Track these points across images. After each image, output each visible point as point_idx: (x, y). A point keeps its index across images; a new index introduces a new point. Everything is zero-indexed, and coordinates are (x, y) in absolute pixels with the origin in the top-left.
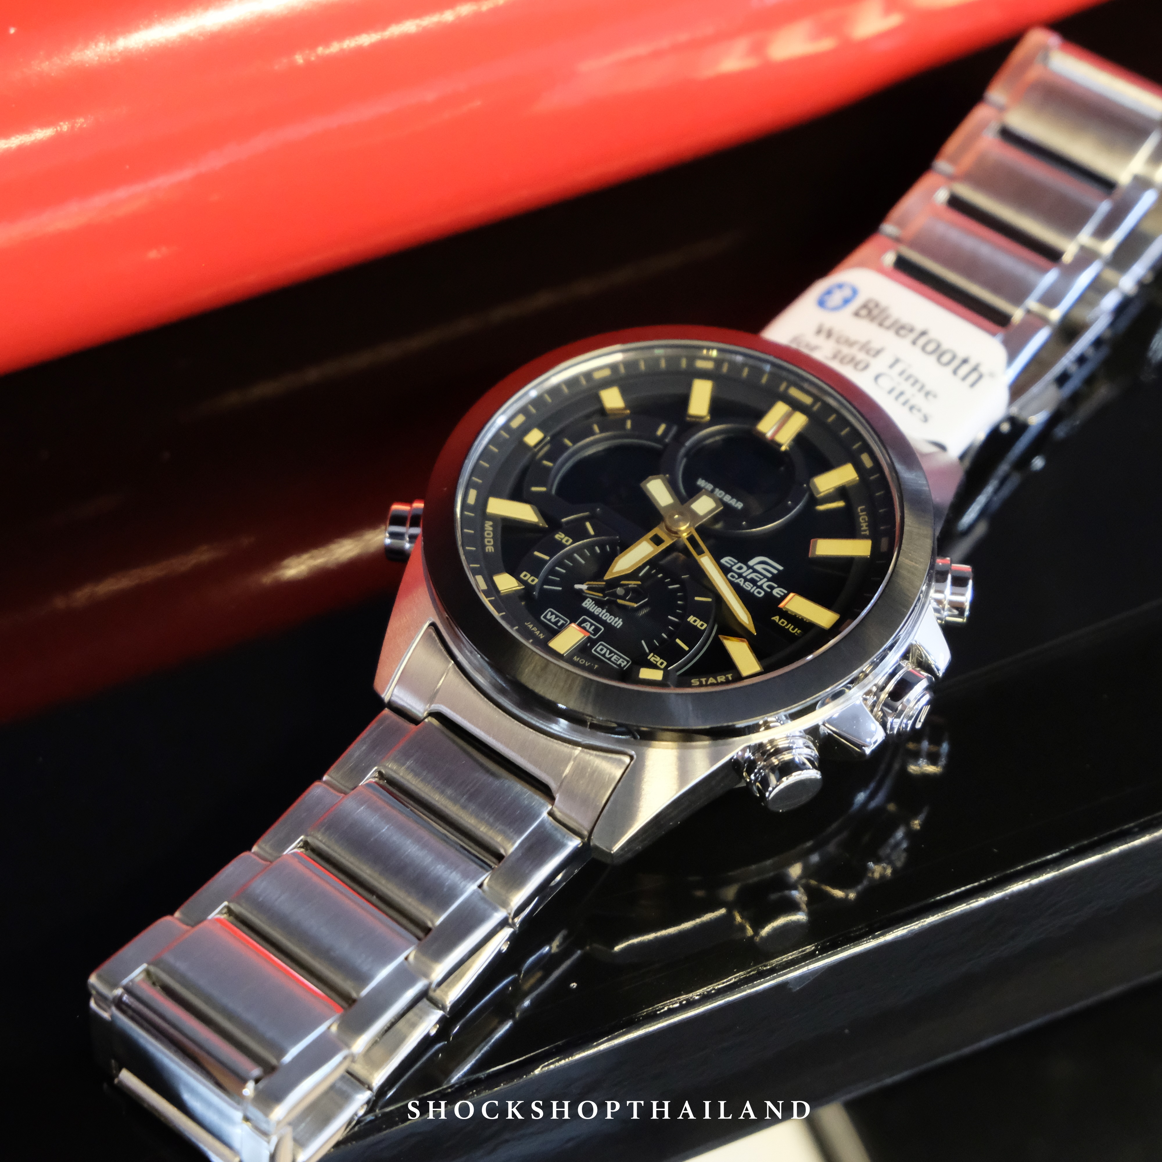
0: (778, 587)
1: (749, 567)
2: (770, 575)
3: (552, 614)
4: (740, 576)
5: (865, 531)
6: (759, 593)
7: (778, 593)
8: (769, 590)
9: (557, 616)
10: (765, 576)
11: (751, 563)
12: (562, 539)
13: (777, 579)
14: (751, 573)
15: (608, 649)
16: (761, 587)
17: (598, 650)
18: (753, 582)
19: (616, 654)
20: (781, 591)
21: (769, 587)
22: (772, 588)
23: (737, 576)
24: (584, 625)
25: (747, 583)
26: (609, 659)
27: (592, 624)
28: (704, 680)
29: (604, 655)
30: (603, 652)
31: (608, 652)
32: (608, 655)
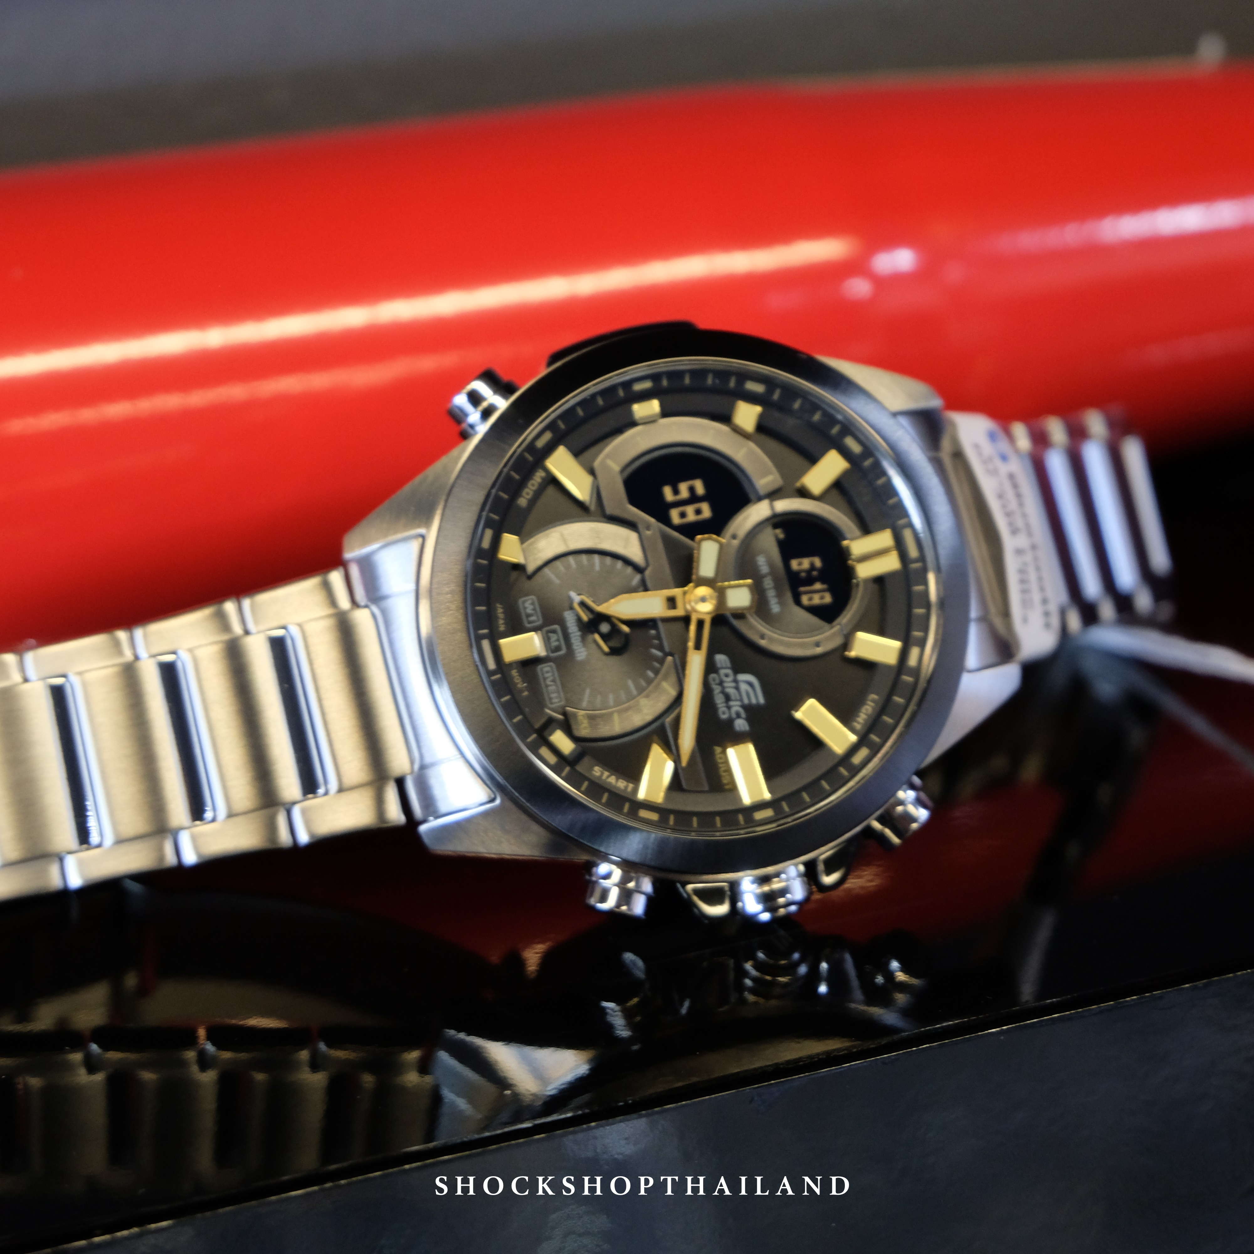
0: (745, 720)
1: (736, 681)
2: (746, 701)
3: (533, 604)
4: (721, 683)
5: (858, 723)
6: (724, 713)
7: (738, 725)
8: (734, 717)
9: (534, 609)
10: (741, 700)
11: (742, 677)
13: (751, 711)
14: (731, 687)
15: (553, 675)
16: (729, 708)
17: (547, 669)
18: (728, 698)
19: (557, 685)
20: (744, 725)
21: (737, 713)
22: (738, 716)
23: (718, 682)
24: (551, 635)
25: (720, 695)
26: (547, 686)
27: (558, 640)
28: (606, 774)
29: (545, 679)
30: (547, 675)
31: (551, 678)
32: (549, 683)
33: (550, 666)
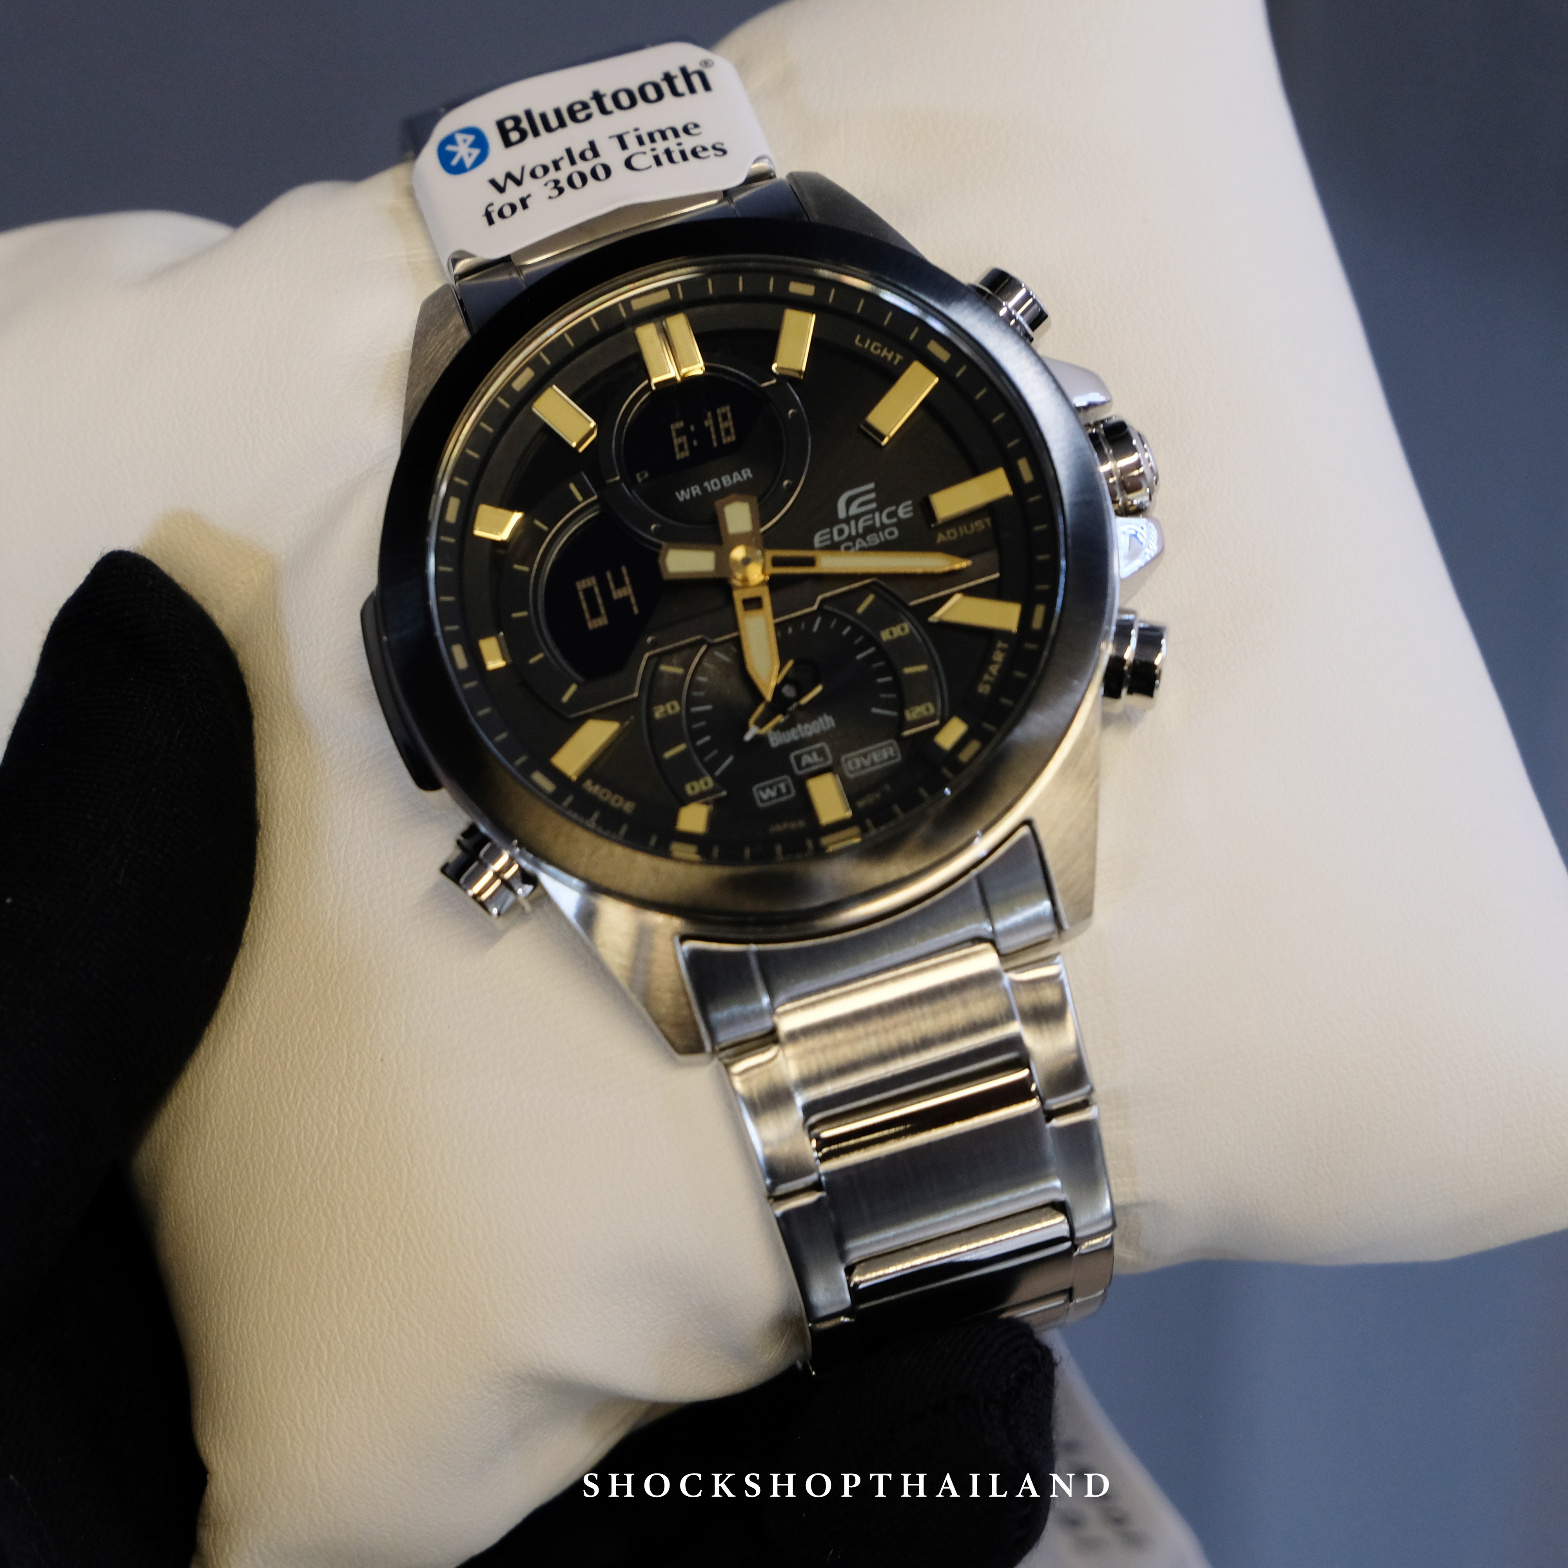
0: (898, 506)
1: (847, 520)
2: (873, 505)
3: (763, 789)
4: (852, 539)
5: (894, 358)
6: (891, 533)
7: (905, 513)
8: (894, 520)
9: (771, 787)
10: (872, 511)
11: (842, 514)
12: (666, 712)
13: (884, 500)
14: (856, 524)
15: (857, 756)
16: (884, 527)
17: (851, 768)
18: (871, 529)
19: (871, 752)
20: (904, 508)
21: (890, 516)
22: (893, 515)
23: (850, 544)
24: (804, 763)
25: (868, 538)
26: (873, 764)
27: (810, 754)
28: (986, 677)
29: (863, 767)
30: (858, 765)
31: (863, 759)
32: (867, 762)
33: (846, 761)
